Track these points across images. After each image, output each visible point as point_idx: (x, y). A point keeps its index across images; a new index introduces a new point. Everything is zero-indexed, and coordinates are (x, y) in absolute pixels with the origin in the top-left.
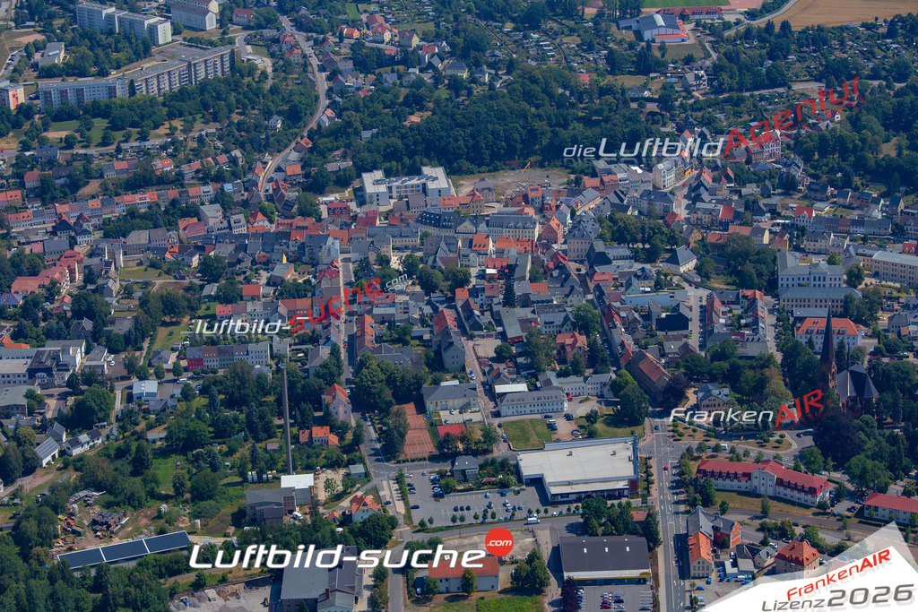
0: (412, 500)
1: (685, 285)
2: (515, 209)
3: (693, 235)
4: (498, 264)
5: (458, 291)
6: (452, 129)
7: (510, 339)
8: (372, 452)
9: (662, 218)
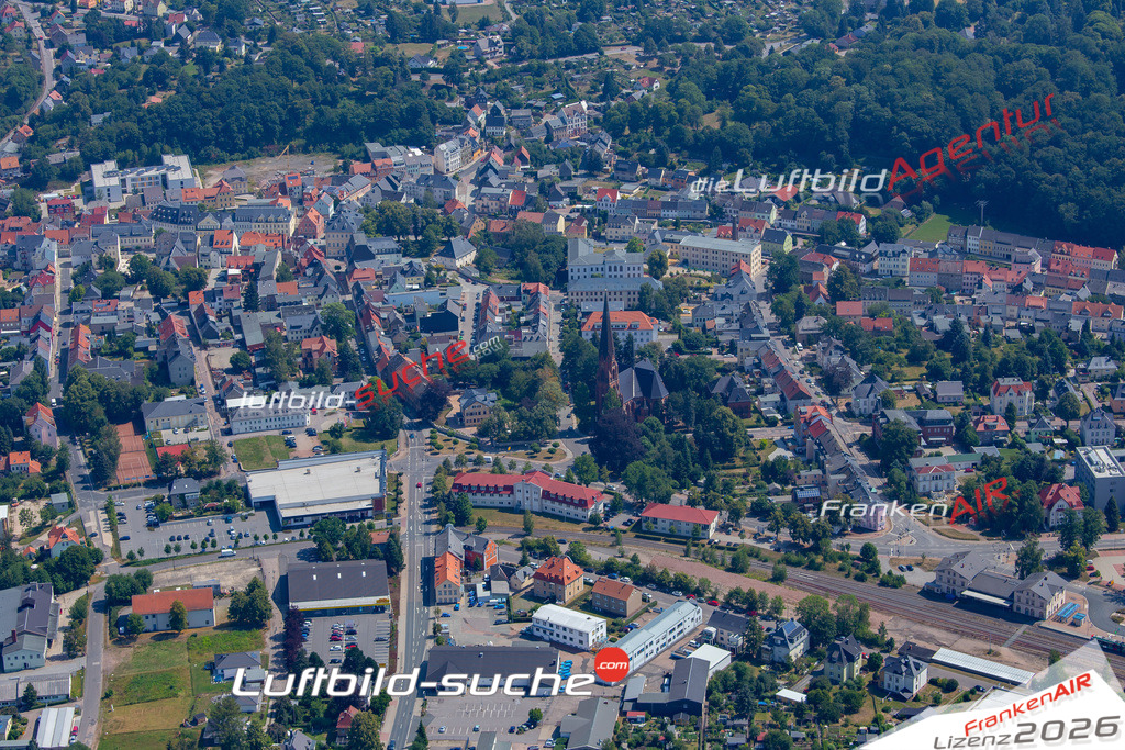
0: (122, 531)
1: (461, 280)
2: (269, 201)
3: (475, 224)
4: (242, 263)
5: (192, 294)
6: (198, 110)
7: (251, 347)
8: (80, 479)
9: (440, 206)
